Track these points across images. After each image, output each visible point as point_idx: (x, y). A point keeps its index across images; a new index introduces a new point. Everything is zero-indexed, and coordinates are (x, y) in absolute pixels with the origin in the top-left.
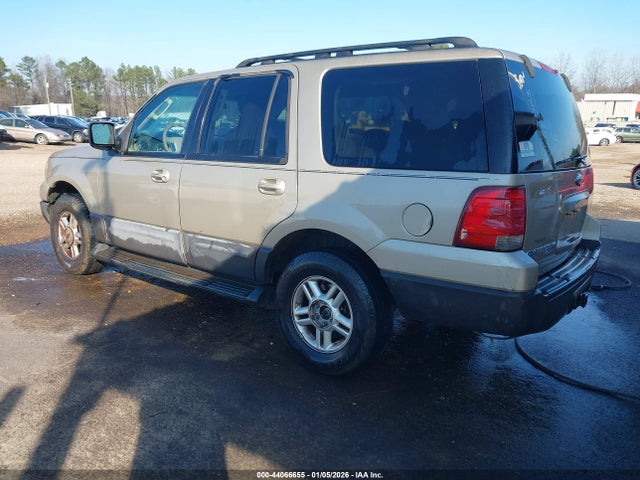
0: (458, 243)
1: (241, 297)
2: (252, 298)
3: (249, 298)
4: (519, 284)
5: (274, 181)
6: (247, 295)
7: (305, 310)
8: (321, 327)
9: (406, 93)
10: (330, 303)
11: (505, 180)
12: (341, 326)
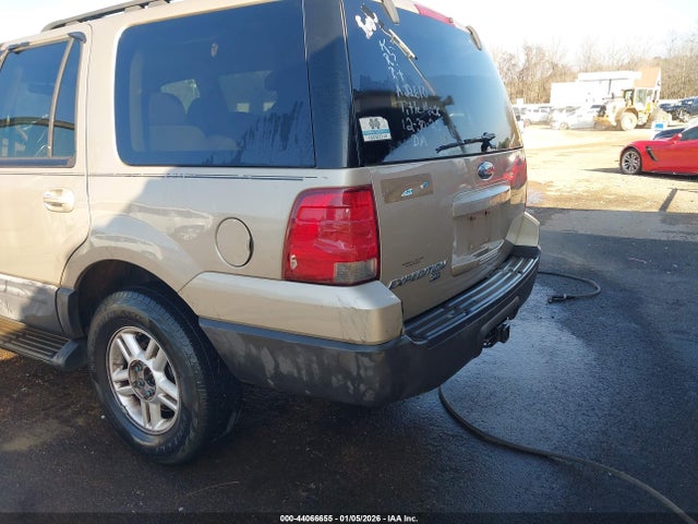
0: (289, 276)
1: (45, 358)
2: (59, 360)
3: (55, 359)
4: (373, 333)
5: (59, 191)
6: (52, 357)
7: (124, 375)
8: (146, 398)
9: (213, 53)
10: (150, 364)
11: (342, 178)
12: (168, 396)
